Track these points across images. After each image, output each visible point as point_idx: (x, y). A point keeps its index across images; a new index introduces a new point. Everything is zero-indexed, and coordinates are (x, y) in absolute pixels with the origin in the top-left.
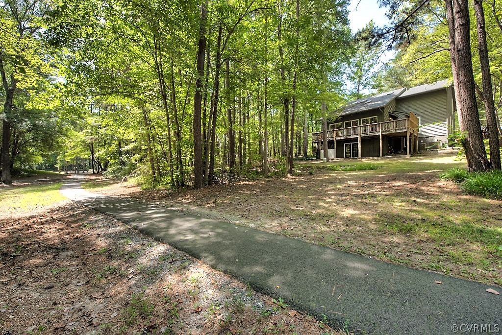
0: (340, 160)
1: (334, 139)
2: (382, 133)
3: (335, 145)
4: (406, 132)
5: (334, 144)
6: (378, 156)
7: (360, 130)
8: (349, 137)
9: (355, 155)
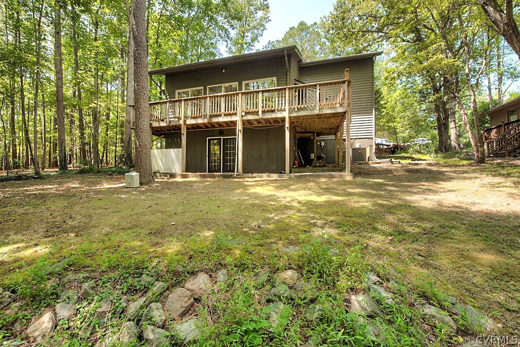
0: (193, 178)
1: (181, 122)
2: (290, 112)
3: (184, 139)
4: (345, 113)
5: (180, 135)
6: (280, 170)
7: (241, 103)
8: (215, 120)
9: (228, 168)
